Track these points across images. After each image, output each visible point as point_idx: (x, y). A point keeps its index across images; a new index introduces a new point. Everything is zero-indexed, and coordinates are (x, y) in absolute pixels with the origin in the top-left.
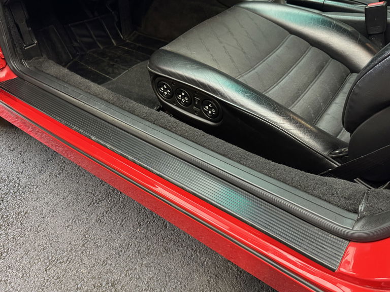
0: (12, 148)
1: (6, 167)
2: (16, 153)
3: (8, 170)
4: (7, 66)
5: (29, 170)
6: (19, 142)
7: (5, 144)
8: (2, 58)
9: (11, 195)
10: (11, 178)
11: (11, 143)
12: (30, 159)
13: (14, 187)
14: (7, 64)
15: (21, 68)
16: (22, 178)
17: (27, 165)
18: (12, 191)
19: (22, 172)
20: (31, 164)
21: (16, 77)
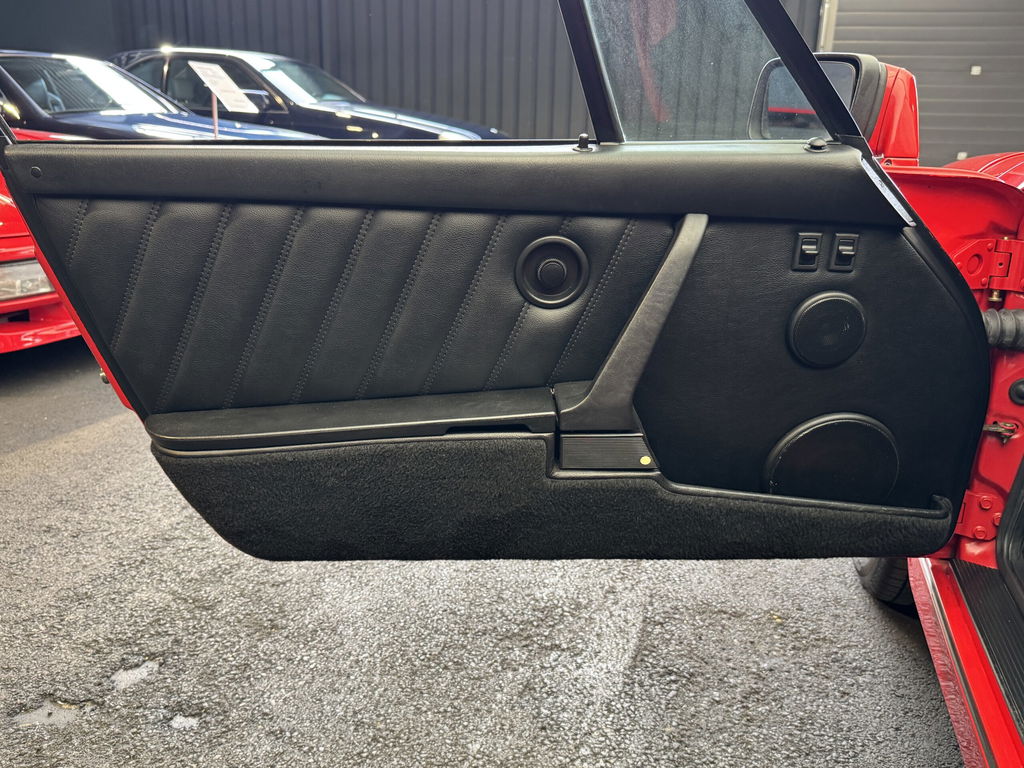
0: (900, 692)
1: (861, 711)
2: (900, 705)
3: (861, 719)
4: (994, 542)
5: (895, 750)
6: (924, 692)
7: (896, 677)
8: (994, 525)
9: (828, 758)
10: (852, 735)
11: (906, 684)
12: (913, 735)
13: (844, 753)
14: (995, 538)
15: (1015, 557)
16: (869, 751)
17: (899, 738)
18: (834, 754)
19: (879, 742)
20: (906, 745)
21: (993, 567)
